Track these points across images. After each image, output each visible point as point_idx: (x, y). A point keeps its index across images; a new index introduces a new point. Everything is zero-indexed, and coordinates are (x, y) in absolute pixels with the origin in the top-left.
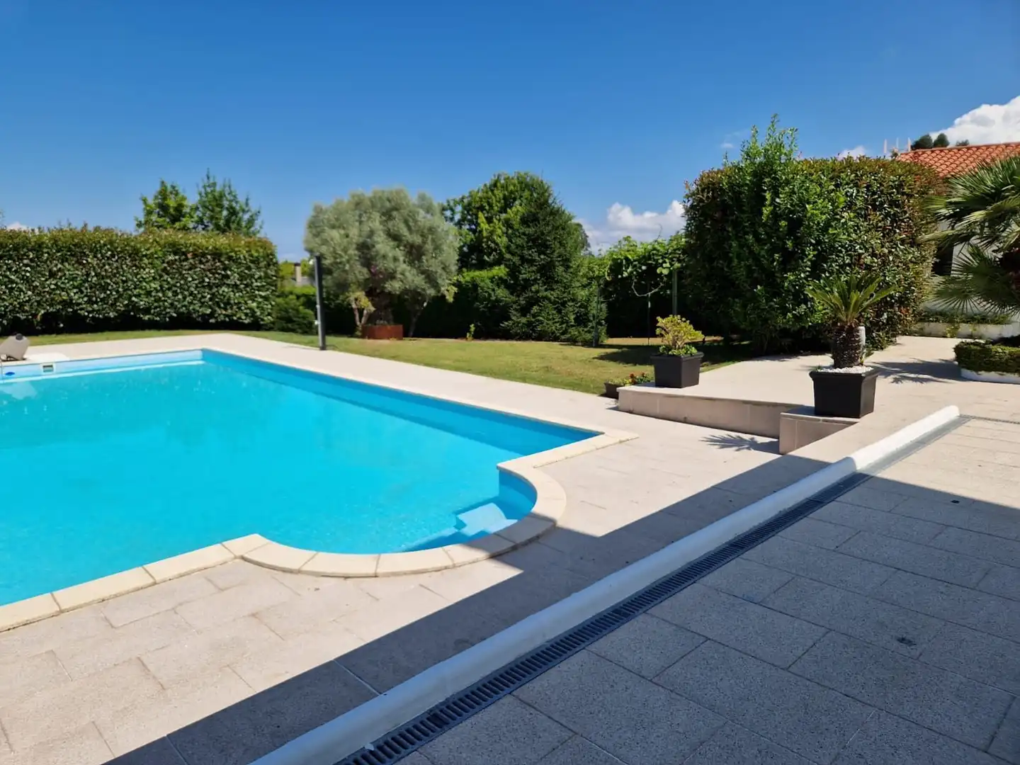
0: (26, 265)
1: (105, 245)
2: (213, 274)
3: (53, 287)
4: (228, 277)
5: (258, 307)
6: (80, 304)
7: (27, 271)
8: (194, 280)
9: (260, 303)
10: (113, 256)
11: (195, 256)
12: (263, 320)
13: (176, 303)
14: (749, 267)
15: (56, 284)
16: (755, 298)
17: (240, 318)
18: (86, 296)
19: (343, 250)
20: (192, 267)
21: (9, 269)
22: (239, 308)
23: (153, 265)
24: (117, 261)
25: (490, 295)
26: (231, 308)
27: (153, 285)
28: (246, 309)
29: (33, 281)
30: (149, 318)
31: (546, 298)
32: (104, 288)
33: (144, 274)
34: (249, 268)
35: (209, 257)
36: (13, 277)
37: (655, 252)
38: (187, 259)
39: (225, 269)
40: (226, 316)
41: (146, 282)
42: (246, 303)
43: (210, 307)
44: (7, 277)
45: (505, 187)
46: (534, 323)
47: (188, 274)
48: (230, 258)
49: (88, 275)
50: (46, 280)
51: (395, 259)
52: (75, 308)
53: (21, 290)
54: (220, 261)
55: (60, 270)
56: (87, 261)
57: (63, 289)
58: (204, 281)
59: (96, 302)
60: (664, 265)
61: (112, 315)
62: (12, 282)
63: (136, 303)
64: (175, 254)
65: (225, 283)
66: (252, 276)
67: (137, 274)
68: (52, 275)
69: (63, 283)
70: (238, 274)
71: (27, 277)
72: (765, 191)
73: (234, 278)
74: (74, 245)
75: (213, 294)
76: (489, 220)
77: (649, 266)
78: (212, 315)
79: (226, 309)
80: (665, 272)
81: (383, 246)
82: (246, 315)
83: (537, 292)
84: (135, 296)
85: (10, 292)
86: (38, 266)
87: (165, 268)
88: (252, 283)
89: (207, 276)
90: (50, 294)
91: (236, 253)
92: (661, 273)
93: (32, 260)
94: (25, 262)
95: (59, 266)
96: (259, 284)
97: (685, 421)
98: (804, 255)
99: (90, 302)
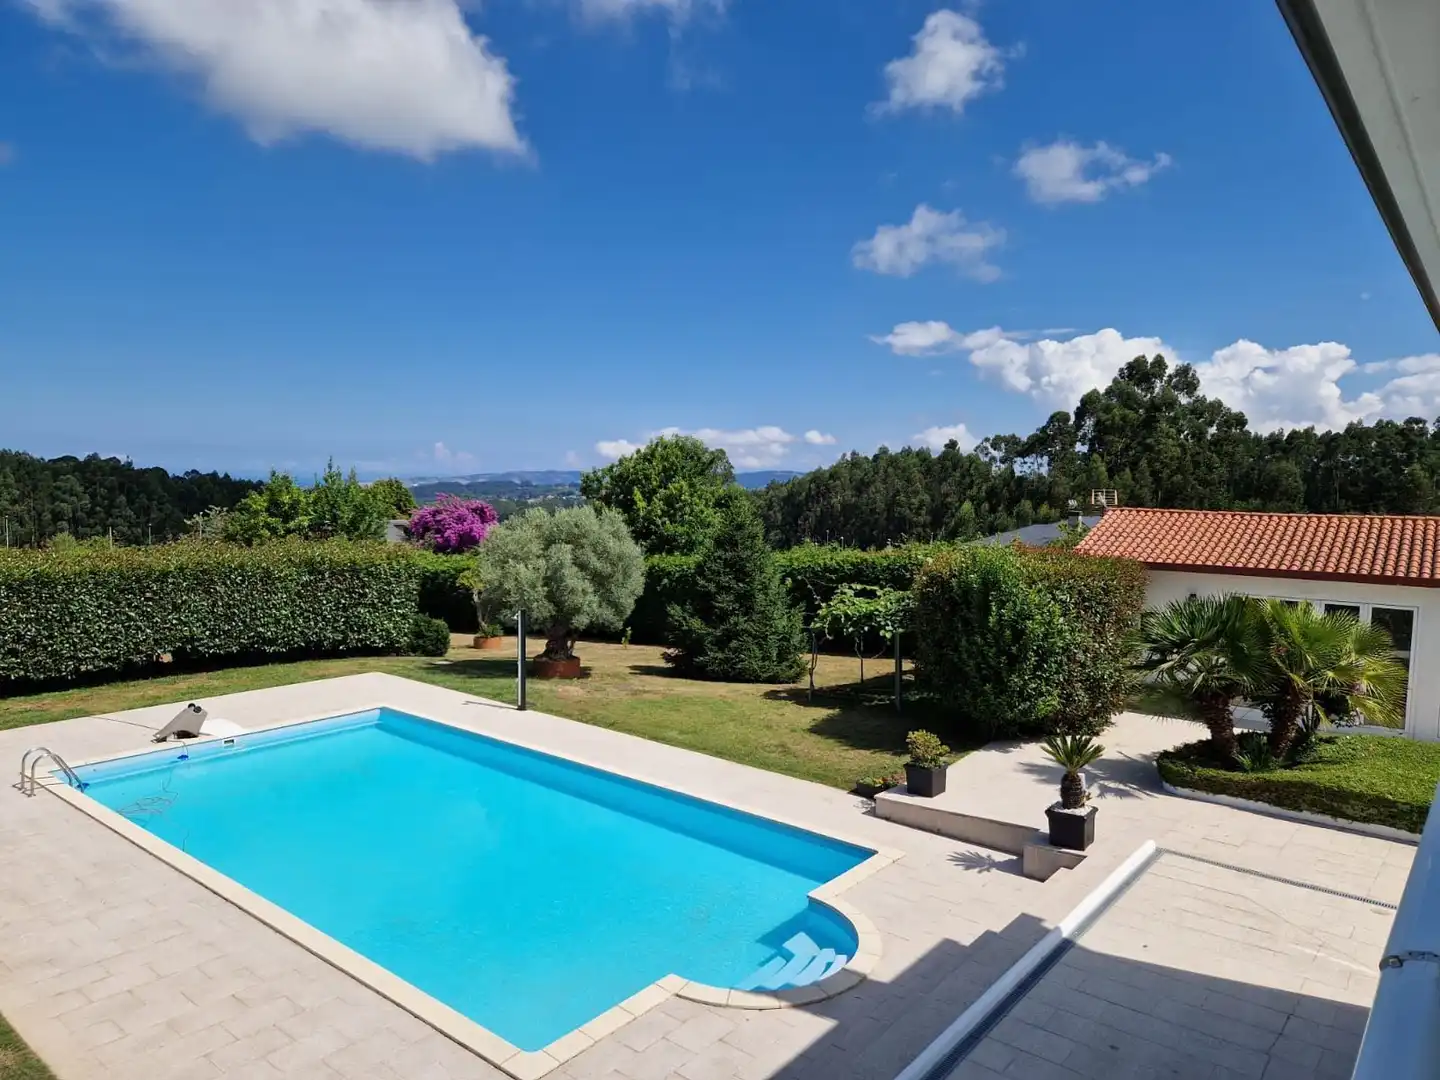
0: (147, 599)
1: (236, 569)
2: (350, 593)
3: (174, 622)
4: (364, 595)
5: (394, 628)
6: (202, 639)
7: (150, 606)
8: (329, 602)
9: (397, 622)
10: (243, 581)
11: (333, 574)
12: (398, 642)
13: (306, 631)
14: (978, 665)
15: (179, 619)
16: (984, 693)
17: (374, 642)
18: (208, 630)
19: (530, 586)
20: (329, 588)
21: (129, 605)
22: (374, 630)
23: (286, 589)
24: (247, 587)
25: (681, 625)
26: (366, 631)
27: (284, 612)
28: (381, 630)
29: (154, 617)
30: (274, 650)
31: (745, 631)
32: (229, 619)
33: (275, 599)
34: (389, 584)
35: (347, 575)
36: (133, 614)
37: (876, 613)
38: (323, 579)
39: (363, 587)
40: (359, 640)
41: (276, 609)
42: (383, 625)
43: (343, 632)
44: (125, 614)
45: (664, 458)
46: (732, 659)
47: (324, 596)
48: (369, 574)
49: (214, 604)
50: (169, 614)
51: (584, 592)
52: (197, 644)
53: (139, 628)
54: (358, 578)
55: (184, 602)
56: (215, 589)
57: (185, 624)
58: (340, 603)
59: (218, 636)
60: (887, 628)
61: (235, 649)
62: (130, 618)
63: (263, 633)
64: (310, 574)
65: (361, 603)
66: (391, 592)
67: (269, 600)
68: (176, 608)
69: (186, 616)
70: (377, 591)
71: (148, 612)
72: (991, 601)
73: (372, 595)
74: (201, 572)
75: (347, 617)
76: (648, 499)
77: (871, 627)
78: (343, 641)
79: (359, 633)
80: (888, 635)
81: (573, 579)
82: (381, 637)
83: (736, 624)
84: (263, 626)
85: (126, 631)
86: (161, 598)
87: (299, 591)
88: (391, 600)
89: (343, 596)
90: (170, 629)
91: (376, 566)
92: (885, 637)
93: (155, 593)
94: (148, 595)
95: (185, 598)
96: (398, 601)
97: (938, 832)
98: (1027, 659)
99: (213, 636)
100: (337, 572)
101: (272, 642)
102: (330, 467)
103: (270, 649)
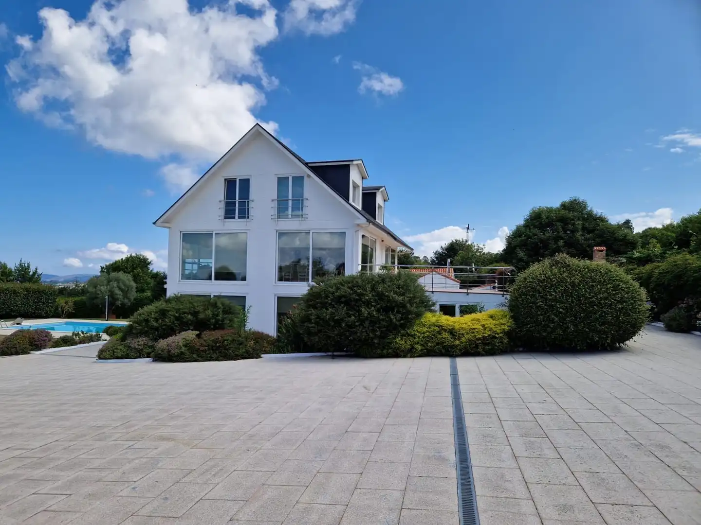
2: (37, 298)
4: (41, 299)
13: (24, 309)
20: (32, 296)
23: (20, 296)
24: (9, 295)
27: (19, 303)
33: (17, 299)
34: (49, 296)
35: (37, 293)
38: (30, 293)
48: (43, 293)
54: (40, 294)
58: (34, 301)
63: (13, 309)
65: (40, 302)
66: (49, 299)
73: (44, 299)
84: (13, 306)
87: (24, 296)
96: (51, 302)
100: (34, 292)
101: (14, 311)
102: (21, 261)
103: (13, 314)
